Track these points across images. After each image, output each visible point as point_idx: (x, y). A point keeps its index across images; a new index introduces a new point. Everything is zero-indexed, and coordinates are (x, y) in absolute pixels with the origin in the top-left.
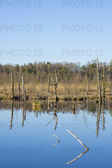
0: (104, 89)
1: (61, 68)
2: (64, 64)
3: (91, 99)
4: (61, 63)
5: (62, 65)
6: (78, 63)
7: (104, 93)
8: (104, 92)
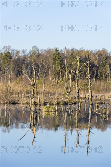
7: (78, 96)
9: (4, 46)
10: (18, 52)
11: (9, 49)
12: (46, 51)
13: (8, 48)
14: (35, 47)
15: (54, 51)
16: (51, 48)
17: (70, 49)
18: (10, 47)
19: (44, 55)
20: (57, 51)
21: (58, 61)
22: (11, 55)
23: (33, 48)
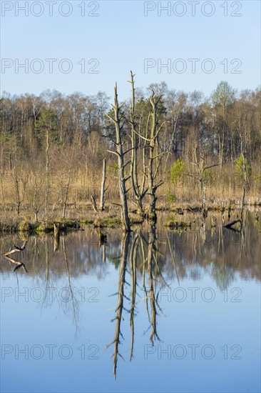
0: (154, 190)
1: (39, 115)
2: (48, 100)
3: (96, 227)
4: (38, 96)
5: (41, 104)
6: (100, 94)
7: (153, 206)
8: (155, 199)
9: (150, 84)
10: (183, 97)
11: (162, 91)
12: (253, 94)
13: (161, 87)
14: (224, 85)
18: (164, 84)
23: (218, 88)
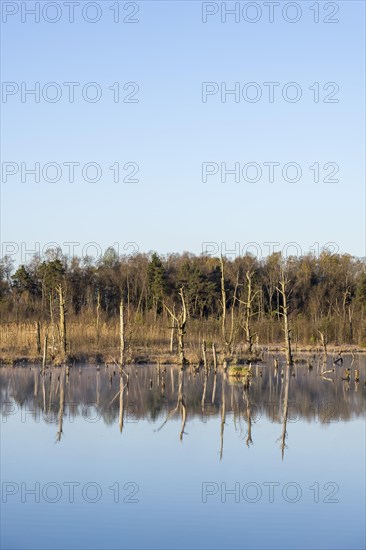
15: (150, 259)
16: (142, 252)
17: (181, 254)
19: (127, 266)
20: (155, 257)
21: (158, 278)
22: (63, 267)
